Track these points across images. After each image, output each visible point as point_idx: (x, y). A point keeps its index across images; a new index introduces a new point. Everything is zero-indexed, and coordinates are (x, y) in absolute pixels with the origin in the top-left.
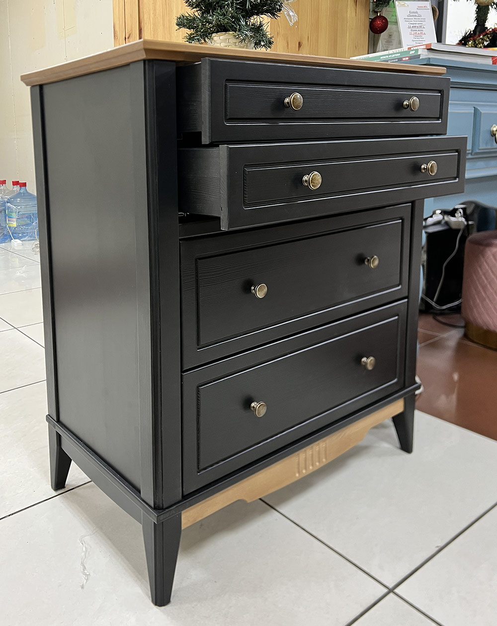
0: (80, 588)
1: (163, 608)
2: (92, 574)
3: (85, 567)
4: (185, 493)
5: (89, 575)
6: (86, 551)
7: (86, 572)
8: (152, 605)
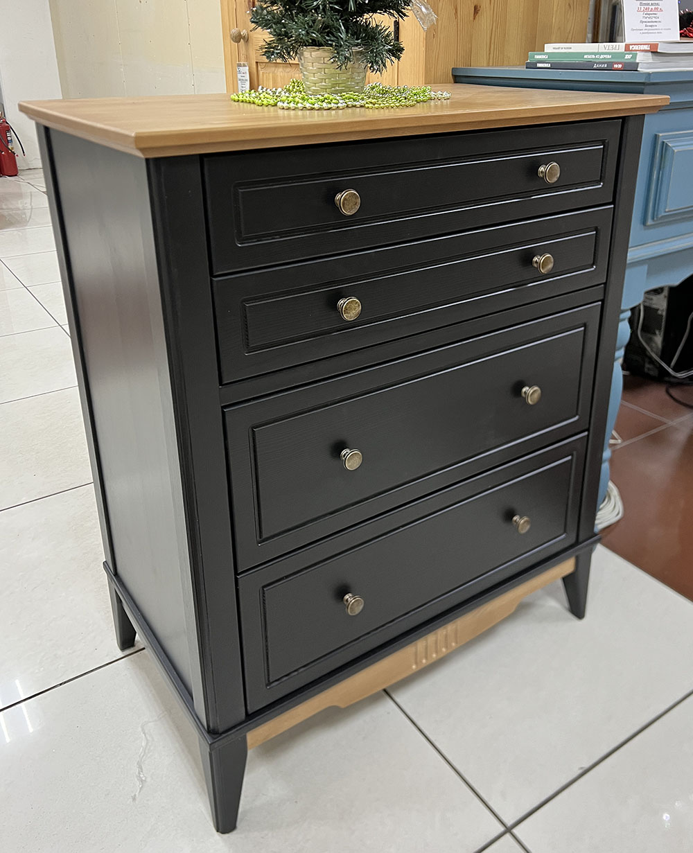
0: (131, 800)
1: (227, 835)
2: (148, 780)
3: (141, 769)
4: (250, 711)
5: (145, 781)
6: (146, 746)
7: (142, 776)
8: (214, 830)
